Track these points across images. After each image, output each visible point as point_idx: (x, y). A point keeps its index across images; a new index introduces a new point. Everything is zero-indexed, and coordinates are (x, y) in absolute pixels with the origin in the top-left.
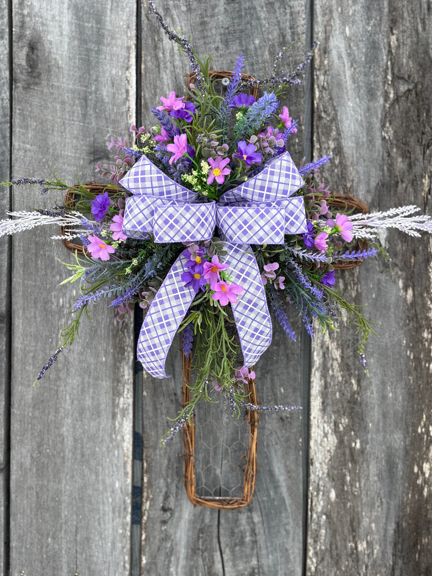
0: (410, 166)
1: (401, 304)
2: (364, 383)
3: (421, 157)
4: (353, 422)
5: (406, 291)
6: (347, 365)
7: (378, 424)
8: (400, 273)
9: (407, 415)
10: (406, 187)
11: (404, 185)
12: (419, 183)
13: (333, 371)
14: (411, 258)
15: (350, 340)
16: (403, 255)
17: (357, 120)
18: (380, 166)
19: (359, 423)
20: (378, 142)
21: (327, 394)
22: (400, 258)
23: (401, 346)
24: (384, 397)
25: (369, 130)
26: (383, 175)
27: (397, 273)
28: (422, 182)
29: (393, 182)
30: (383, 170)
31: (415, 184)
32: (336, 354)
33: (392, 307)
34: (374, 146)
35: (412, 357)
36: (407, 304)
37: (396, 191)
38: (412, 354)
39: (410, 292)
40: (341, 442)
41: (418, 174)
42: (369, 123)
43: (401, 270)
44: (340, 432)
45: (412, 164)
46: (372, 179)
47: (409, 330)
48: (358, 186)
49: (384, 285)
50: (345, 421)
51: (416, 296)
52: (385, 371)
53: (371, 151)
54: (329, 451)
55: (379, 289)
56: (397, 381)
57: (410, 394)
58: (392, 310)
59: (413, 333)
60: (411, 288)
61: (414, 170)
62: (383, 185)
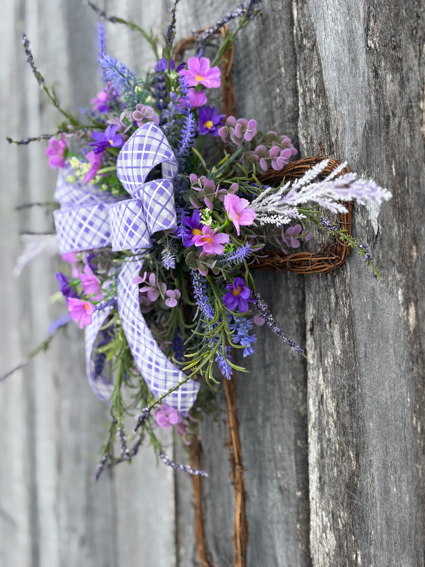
0: (402, 84)
1: (401, 331)
2: (363, 461)
3: (416, 62)
4: (353, 520)
5: (407, 309)
6: (343, 425)
7: (382, 534)
8: (398, 276)
9: (416, 533)
10: (400, 123)
11: (397, 120)
12: (415, 110)
13: (329, 433)
14: (411, 248)
15: (345, 387)
16: (401, 246)
17: (337, 33)
18: (366, 97)
19: (359, 524)
20: (362, 58)
21: (324, 466)
22: (397, 250)
23: (404, 406)
24: (386, 491)
25: (351, 43)
26: (371, 111)
27: (394, 276)
28: (418, 107)
29: (382, 118)
30: (370, 103)
31: (411, 115)
32: (331, 406)
33: (390, 336)
34: (357, 67)
35: (419, 429)
36: (409, 332)
37: (387, 133)
38: (419, 423)
39: (412, 310)
40: (340, 546)
41: (413, 95)
42: (351, 31)
43: (400, 272)
44: (338, 530)
45: (405, 80)
46: (358, 122)
47: (413, 379)
48: (343, 138)
49: (380, 298)
50: (344, 514)
51: (421, 317)
52: (386, 447)
53: (354, 76)
54: (328, 554)
55: (374, 306)
56: (402, 467)
57: (418, 495)
58: (391, 342)
59: (419, 386)
60: (413, 304)
61: (408, 90)
62: (371, 128)
